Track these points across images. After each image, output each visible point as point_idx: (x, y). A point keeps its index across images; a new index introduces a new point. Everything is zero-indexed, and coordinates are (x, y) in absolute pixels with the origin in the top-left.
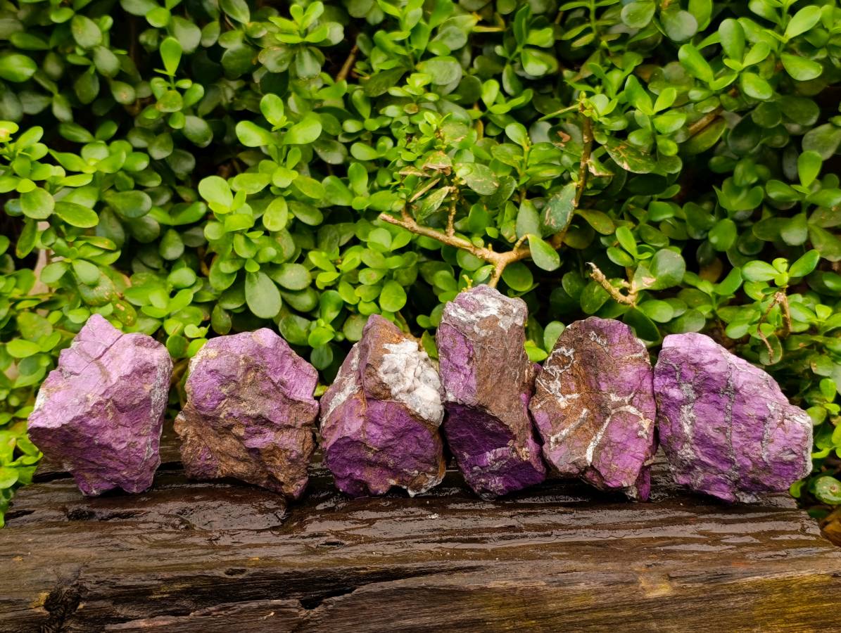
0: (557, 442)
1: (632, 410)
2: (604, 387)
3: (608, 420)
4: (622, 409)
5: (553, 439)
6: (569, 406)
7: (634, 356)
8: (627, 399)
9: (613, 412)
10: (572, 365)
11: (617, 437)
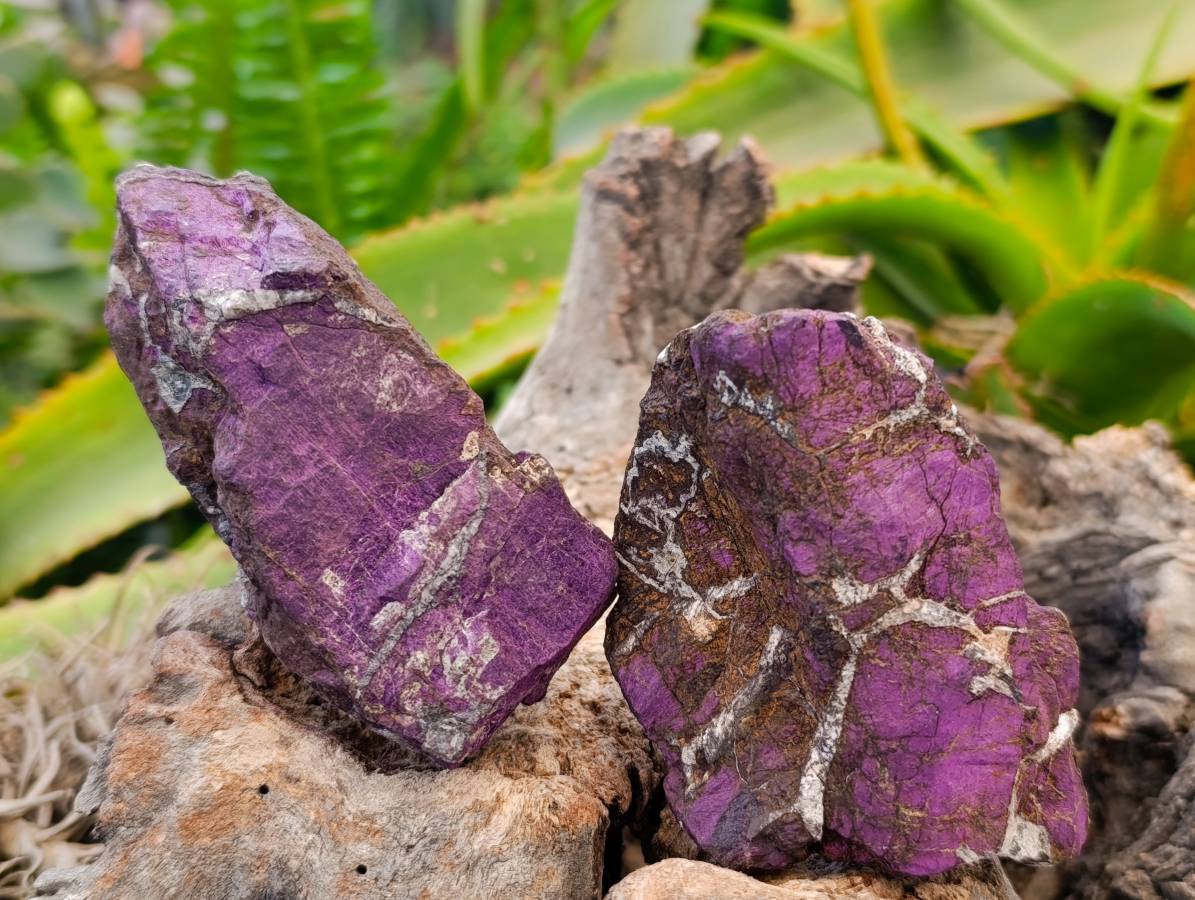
0: (702, 762)
1: (930, 612)
2: (804, 557)
3: (848, 671)
4: (891, 619)
5: (688, 756)
6: (722, 628)
7: (892, 420)
8: (897, 586)
9: (859, 639)
10: (700, 485)
11: (892, 718)
